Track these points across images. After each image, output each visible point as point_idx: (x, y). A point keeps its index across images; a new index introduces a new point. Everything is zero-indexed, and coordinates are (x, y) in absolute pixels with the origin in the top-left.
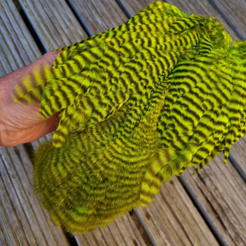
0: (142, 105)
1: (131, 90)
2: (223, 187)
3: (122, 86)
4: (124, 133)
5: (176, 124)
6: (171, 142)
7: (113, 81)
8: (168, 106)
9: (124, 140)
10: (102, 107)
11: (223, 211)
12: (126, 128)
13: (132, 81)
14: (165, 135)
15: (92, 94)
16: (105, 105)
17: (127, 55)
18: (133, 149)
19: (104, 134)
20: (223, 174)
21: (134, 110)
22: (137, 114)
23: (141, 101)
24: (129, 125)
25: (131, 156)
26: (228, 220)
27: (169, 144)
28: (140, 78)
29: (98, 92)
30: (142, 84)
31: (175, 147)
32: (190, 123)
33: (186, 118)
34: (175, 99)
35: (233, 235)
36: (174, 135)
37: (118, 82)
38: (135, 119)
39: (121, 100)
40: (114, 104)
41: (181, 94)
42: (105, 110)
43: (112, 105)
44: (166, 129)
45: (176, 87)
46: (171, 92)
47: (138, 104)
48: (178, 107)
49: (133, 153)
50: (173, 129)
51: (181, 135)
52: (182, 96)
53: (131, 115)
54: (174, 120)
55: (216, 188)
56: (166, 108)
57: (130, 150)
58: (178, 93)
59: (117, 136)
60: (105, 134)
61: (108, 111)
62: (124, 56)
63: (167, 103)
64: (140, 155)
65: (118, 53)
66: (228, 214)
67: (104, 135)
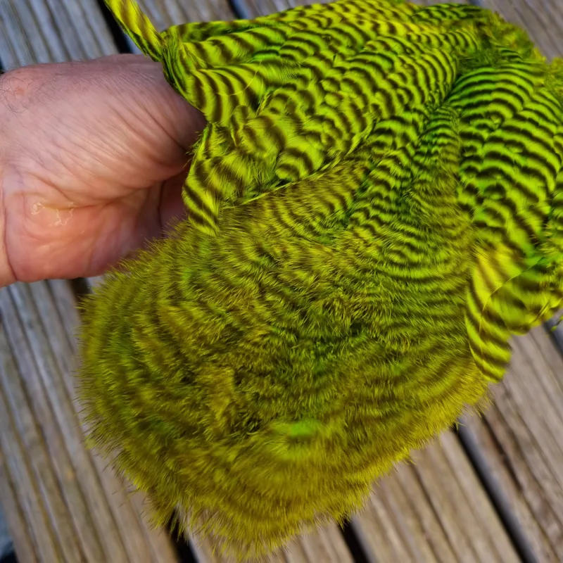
0: (408, 146)
1: (376, 107)
2: (525, 392)
3: (354, 96)
4: (373, 213)
5: (506, 185)
6: (501, 231)
7: (326, 85)
8: (472, 149)
9: (378, 229)
10: (307, 141)
11: (517, 447)
12: (377, 202)
13: (375, 89)
14: (480, 215)
15: (274, 111)
16: (316, 136)
17: (345, 41)
18: (412, 248)
19: (314, 220)
20: (529, 362)
21: (389, 157)
22: (401, 166)
23: (405, 138)
24: (385, 193)
25: (414, 265)
26: (529, 470)
27: (496, 239)
28: (395, 85)
29: (292, 106)
30: (400, 98)
31: (512, 245)
32: (540, 184)
33: (526, 171)
34: (485, 134)
35: (536, 504)
36: (506, 213)
37: (339, 89)
38: (397, 178)
39: (356, 127)
40: (340, 134)
41: (496, 124)
42: (317, 149)
43: (334, 136)
44: (480, 201)
45: (480, 110)
46: (469, 123)
47: (399, 144)
48: (499, 148)
49: (415, 258)
50: (501, 197)
51: (522, 211)
52: (500, 127)
53: (384, 169)
54: (499, 177)
55: (508, 394)
56: (467, 155)
57: (406, 250)
58: (489, 123)
59: (356, 221)
60: (318, 219)
61: (324, 153)
62: (339, 43)
63: (468, 143)
64: (434, 263)
65: (323, 37)
66: (529, 456)
67: (314, 224)
